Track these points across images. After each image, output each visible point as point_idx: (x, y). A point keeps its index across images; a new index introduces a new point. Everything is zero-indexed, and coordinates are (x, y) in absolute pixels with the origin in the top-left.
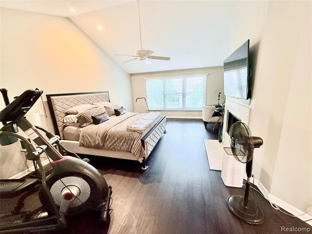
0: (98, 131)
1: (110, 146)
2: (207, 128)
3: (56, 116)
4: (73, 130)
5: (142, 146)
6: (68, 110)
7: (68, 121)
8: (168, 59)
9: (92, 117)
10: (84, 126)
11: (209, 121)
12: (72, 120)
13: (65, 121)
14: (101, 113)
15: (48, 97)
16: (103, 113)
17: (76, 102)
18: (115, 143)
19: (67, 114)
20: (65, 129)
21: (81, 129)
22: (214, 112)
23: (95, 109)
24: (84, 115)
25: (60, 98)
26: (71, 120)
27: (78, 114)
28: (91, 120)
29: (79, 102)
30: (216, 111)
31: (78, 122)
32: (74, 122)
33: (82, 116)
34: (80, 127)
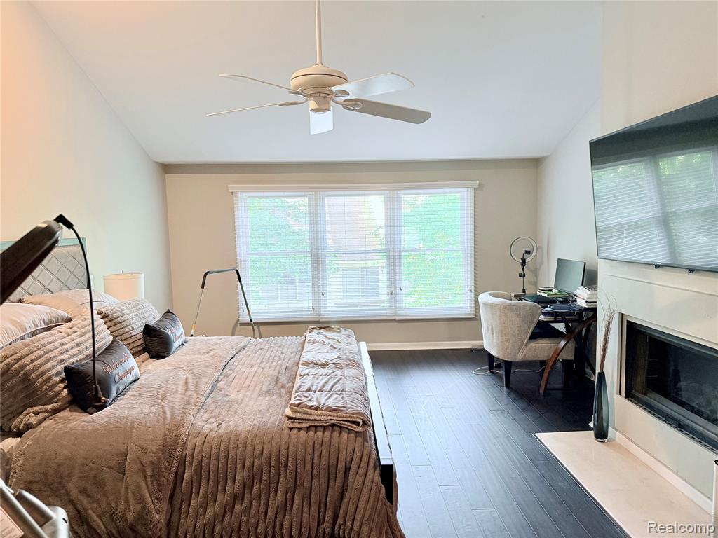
2: (510, 385)
5: (386, 498)
9: (67, 370)
10: (29, 426)
11: (519, 358)
21: (12, 444)
22: (535, 322)
28: (62, 385)
30: (542, 318)
33: (19, 371)
34: (2, 432)
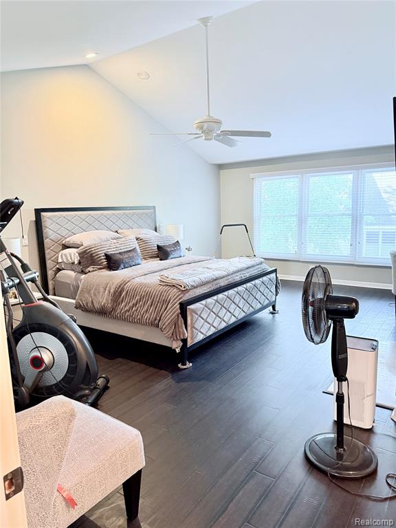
0: (110, 282)
1: (126, 312)
3: (46, 249)
4: (69, 277)
5: (180, 315)
6: (68, 240)
7: (65, 260)
8: (267, 134)
9: (106, 255)
10: (89, 271)
12: (71, 259)
13: (60, 260)
14: (125, 250)
15: (38, 212)
16: (130, 251)
17: (84, 225)
18: (135, 305)
19: (65, 247)
20: (57, 275)
21: (83, 276)
23: (115, 241)
24: (93, 249)
25: (55, 216)
26: (69, 258)
27: (82, 248)
28: (104, 260)
29: (90, 226)
31: (80, 263)
32: (73, 263)
33: (89, 252)
34: (83, 272)
